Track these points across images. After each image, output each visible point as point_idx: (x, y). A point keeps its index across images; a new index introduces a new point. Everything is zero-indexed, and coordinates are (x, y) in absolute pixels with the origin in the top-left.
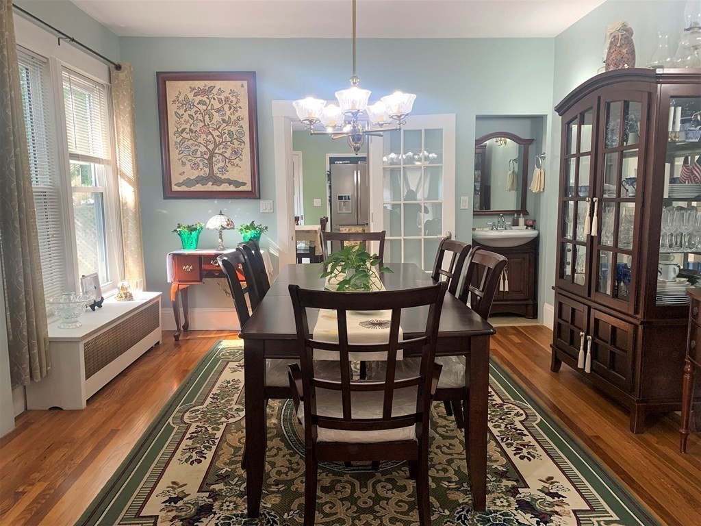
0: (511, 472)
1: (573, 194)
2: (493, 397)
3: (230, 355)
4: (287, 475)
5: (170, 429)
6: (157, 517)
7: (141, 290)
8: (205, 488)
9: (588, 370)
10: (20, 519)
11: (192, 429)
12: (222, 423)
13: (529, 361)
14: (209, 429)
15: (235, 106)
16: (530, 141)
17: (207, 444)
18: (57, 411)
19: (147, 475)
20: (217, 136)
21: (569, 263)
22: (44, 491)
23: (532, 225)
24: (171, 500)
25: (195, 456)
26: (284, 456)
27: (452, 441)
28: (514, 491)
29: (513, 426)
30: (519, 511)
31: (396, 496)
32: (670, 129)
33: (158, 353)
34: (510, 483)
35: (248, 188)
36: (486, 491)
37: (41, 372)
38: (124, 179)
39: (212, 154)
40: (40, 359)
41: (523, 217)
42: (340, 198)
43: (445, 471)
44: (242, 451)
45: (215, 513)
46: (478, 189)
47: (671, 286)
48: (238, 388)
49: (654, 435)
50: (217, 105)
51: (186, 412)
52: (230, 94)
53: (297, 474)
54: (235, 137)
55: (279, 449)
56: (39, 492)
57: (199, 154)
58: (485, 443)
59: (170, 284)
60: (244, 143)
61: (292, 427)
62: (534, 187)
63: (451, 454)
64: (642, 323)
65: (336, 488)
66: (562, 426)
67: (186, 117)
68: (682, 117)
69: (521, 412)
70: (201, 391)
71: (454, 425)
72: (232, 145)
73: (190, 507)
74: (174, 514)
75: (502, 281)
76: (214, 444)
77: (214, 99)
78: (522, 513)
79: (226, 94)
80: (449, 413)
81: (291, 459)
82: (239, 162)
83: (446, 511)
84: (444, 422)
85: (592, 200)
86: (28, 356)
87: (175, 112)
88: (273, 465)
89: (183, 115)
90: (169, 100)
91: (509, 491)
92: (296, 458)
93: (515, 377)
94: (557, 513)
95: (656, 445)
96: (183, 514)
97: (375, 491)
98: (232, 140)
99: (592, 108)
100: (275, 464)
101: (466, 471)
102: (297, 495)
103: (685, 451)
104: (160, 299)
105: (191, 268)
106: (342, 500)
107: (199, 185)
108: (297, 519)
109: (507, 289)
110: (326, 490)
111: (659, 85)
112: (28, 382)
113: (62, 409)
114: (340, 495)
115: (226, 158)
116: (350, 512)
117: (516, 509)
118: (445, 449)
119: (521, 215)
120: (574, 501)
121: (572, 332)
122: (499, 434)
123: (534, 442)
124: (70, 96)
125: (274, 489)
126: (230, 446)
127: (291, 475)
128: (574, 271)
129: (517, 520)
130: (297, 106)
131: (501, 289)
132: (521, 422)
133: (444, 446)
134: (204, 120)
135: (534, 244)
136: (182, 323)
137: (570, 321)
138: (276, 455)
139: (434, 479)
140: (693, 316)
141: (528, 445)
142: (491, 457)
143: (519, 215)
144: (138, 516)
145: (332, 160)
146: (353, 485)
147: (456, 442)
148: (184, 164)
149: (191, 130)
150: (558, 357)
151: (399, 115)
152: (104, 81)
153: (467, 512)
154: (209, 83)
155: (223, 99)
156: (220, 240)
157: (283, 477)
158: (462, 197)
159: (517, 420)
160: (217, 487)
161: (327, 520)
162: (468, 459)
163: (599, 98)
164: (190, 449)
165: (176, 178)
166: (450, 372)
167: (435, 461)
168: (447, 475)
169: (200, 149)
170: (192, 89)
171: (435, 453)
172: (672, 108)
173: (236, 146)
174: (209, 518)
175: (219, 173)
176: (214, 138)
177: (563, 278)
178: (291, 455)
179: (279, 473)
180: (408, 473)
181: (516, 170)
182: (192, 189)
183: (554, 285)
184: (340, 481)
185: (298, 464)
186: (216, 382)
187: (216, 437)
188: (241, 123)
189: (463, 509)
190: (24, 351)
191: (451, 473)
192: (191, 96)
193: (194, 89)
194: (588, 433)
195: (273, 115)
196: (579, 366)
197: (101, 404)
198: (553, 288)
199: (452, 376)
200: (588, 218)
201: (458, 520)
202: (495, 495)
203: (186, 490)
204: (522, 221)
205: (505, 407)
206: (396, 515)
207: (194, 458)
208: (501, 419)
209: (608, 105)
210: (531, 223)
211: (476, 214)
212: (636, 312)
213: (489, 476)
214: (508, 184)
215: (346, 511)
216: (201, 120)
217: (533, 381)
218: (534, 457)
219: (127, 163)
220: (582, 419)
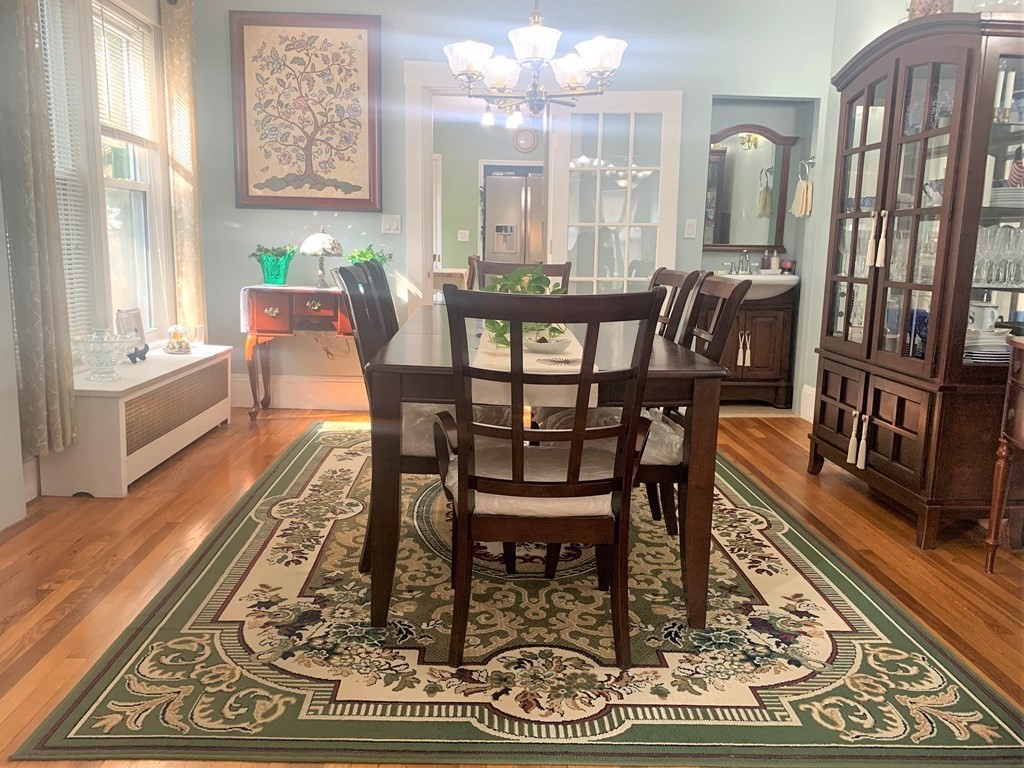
0: (745, 586)
1: (853, 210)
2: (721, 501)
3: (335, 440)
4: (424, 581)
5: (253, 525)
6: (244, 622)
7: (202, 343)
8: (308, 592)
9: (861, 465)
10: (49, 620)
11: (286, 524)
12: (328, 520)
13: (776, 461)
14: (310, 525)
15: (347, 67)
16: (794, 141)
17: (308, 543)
18: (85, 498)
19: (225, 576)
20: (320, 113)
21: (841, 314)
22: (78, 589)
23: (790, 269)
24: (260, 604)
25: (290, 556)
26: (419, 559)
27: (659, 549)
28: (746, 609)
29: (748, 535)
30: (753, 630)
31: (579, 608)
32: (997, 104)
33: (226, 434)
34: (741, 600)
35: (364, 194)
36: (706, 607)
37: (64, 438)
38: (178, 172)
39: (311, 140)
40: (63, 419)
41: (778, 256)
42: (499, 229)
43: (649, 582)
44: (359, 552)
45: (324, 621)
46: (711, 217)
47: (986, 338)
48: (348, 479)
49: (950, 552)
50: (320, 66)
51: (274, 505)
52: (340, 48)
53: (439, 580)
54: (347, 115)
55: (412, 551)
56: (72, 590)
57: (291, 141)
58: (708, 553)
59: (245, 335)
60: (360, 125)
61: (430, 526)
62: (796, 208)
63: (659, 564)
64: (941, 389)
65: (494, 597)
66: (819, 537)
67: (273, 82)
68: (1015, 90)
69: (761, 519)
70: (294, 481)
71: (663, 531)
72: (341, 128)
73: (288, 614)
74: (266, 619)
75: (741, 350)
76: (318, 543)
77: (316, 56)
78: (757, 632)
79: (334, 49)
80: (657, 517)
81: (430, 562)
82: (351, 155)
83: (649, 626)
84: (649, 527)
85: (879, 214)
86: (45, 413)
87: (257, 75)
88: (405, 569)
89: (268, 79)
90: (248, 55)
91: (740, 608)
92: (437, 562)
93: (754, 478)
94: (805, 634)
95: (953, 563)
96: (279, 620)
97: (549, 600)
98: (341, 121)
99: (885, 77)
100: (407, 567)
101: (680, 584)
102: (440, 603)
103: (992, 572)
104: (229, 356)
105: (276, 311)
106: (503, 610)
107: (291, 187)
108: (440, 629)
109: (748, 364)
110: (481, 598)
111: (984, 38)
112: (45, 452)
113: (92, 496)
114: (499, 605)
115: (332, 147)
116: (515, 624)
117: (748, 628)
118: (649, 558)
119: (775, 253)
120: (829, 620)
121: (841, 412)
122: (728, 544)
123: (777, 554)
124: (102, 39)
125: (407, 595)
126: (342, 546)
127: (430, 581)
128: (848, 324)
129: (749, 640)
130: (451, 53)
131: (740, 363)
132: (761, 531)
133: (649, 554)
134: (300, 88)
135: (792, 296)
136: (261, 397)
137: (838, 398)
138: (408, 558)
139: (634, 591)
140: (1014, 375)
141: (769, 558)
142: (715, 569)
143: (771, 252)
144: (215, 620)
145: (489, 170)
146: (518, 594)
147: (665, 550)
148: (267, 155)
149: (280, 103)
150: (819, 452)
151: (601, 70)
152: (150, 20)
153: (679, 628)
154: (309, 31)
155: (330, 57)
156: (320, 272)
157: (419, 583)
158: (687, 221)
159: (754, 529)
160: (325, 592)
161: (483, 631)
162: (684, 570)
163: (898, 61)
164: (283, 548)
165: (256, 176)
166: (661, 443)
167: (635, 570)
168: (651, 587)
169: (293, 133)
170: (284, 39)
171: (636, 562)
172: (1002, 74)
173: (347, 130)
174: (316, 626)
175: (320, 170)
176: (314, 115)
177: (832, 334)
178: (429, 558)
179: (413, 578)
180: (596, 583)
181: (771, 186)
182: (280, 193)
183: (818, 347)
184: (500, 589)
185: (440, 569)
186: (315, 472)
187: (320, 535)
188: (356, 94)
189: (674, 625)
190: (40, 405)
191: (657, 585)
192: (281, 50)
193: (286, 39)
194: (857, 547)
195: (405, 84)
196: (848, 461)
197: (148, 492)
198: (816, 350)
199: (664, 448)
200: (872, 241)
201: (666, 636)
202: (720, 611)
203: (282, 594)
204: (775, 261)
205: (737, 513)
206: (579, 629)
207: (290, 559)
208: (731, 526)
209: (910, 70)
210: (788, 265)
211: (707, 249)
212: (934, 374)
213: (711, 590)
214: (758, 207)
215: (509, 622)
216: (295, 88)
217: (782, 484)
218: (777, 571)
219: (183, 150)
220: (849, 530)
